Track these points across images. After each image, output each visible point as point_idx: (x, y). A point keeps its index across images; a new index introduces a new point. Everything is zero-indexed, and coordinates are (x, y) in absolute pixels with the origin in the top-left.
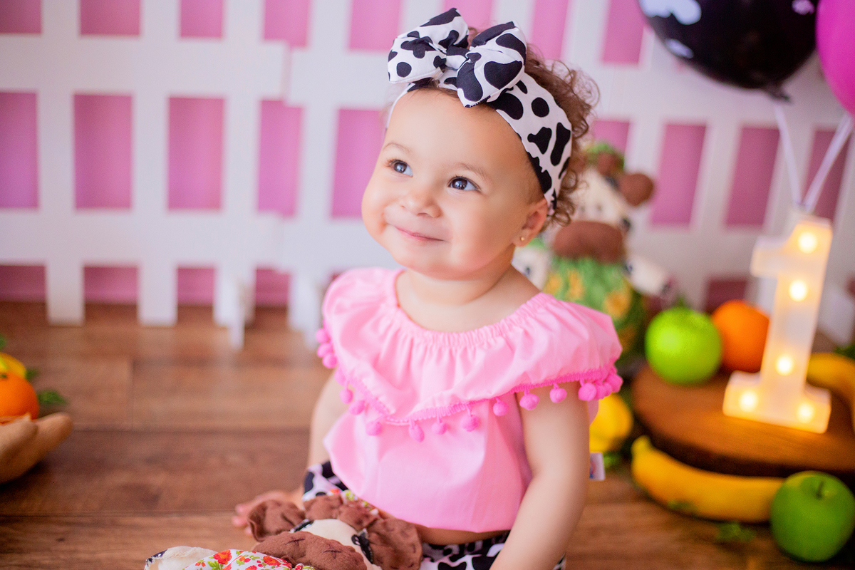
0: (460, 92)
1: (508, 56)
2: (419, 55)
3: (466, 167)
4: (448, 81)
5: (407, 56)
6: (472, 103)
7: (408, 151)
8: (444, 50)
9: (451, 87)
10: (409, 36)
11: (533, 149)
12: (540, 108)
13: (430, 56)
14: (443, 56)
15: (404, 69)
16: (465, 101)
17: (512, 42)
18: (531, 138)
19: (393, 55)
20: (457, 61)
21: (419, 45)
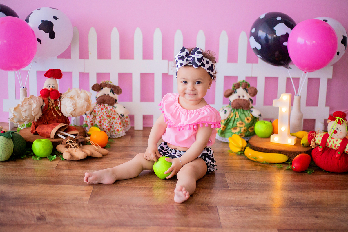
0: (194, 66)
1: (200, 56)
2: (183, 60)
3: (198, 79)
4: (190, 63)
5: (180, 61)
6: (197, 68)
7: (186, 79)
8: (186, 57)
9: (191, 64)
10: (178, 56)
11: (208, 71)
12: (207, 62)
13: (185, 60)
14: (187, 59)
15: (181, 64)
16: (196, 68)
17: (199, 53)
18: (208, 69)
19: (177, 61)
20: (190, 59)
21: (182, 58)
